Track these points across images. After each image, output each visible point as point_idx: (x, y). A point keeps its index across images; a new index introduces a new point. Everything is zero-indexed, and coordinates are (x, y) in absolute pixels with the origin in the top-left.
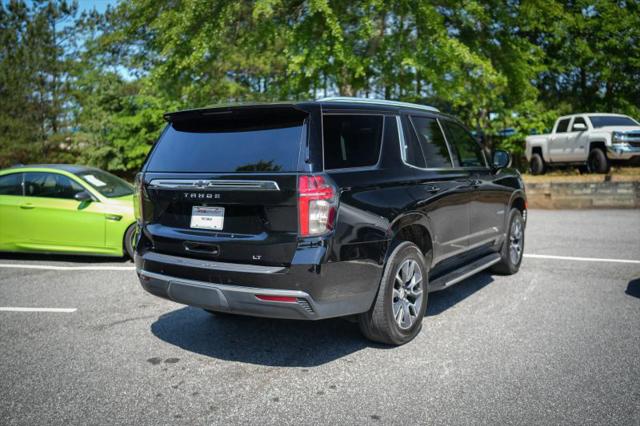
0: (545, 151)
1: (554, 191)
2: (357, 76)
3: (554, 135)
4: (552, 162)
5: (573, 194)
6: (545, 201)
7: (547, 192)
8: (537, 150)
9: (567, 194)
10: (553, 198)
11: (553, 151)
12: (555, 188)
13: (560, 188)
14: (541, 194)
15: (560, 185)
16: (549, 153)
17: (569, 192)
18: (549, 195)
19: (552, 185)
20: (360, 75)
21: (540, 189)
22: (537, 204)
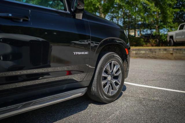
0: (174, 37)
1: (174, 52)
2: (96, 7)
3: (178, 31)
4: (177, 42)
5: (183, 53)
6: (170, 56)
7: (171, 52)
8: (171, 37)
9: (180, 53)
10: (174, 55)
11: (177, 37)
12: (175, 50)
13: (177, 51)
14: (169, 53)
15: (177, 49)
16: (176, 38)
17: (181, 52)
18: (172, 54)
19: (174, 49)
20: (98, 7)
21: (168, 51)
22: (167, 57)
